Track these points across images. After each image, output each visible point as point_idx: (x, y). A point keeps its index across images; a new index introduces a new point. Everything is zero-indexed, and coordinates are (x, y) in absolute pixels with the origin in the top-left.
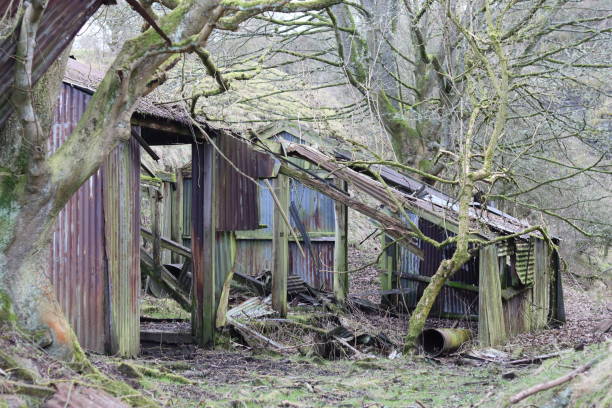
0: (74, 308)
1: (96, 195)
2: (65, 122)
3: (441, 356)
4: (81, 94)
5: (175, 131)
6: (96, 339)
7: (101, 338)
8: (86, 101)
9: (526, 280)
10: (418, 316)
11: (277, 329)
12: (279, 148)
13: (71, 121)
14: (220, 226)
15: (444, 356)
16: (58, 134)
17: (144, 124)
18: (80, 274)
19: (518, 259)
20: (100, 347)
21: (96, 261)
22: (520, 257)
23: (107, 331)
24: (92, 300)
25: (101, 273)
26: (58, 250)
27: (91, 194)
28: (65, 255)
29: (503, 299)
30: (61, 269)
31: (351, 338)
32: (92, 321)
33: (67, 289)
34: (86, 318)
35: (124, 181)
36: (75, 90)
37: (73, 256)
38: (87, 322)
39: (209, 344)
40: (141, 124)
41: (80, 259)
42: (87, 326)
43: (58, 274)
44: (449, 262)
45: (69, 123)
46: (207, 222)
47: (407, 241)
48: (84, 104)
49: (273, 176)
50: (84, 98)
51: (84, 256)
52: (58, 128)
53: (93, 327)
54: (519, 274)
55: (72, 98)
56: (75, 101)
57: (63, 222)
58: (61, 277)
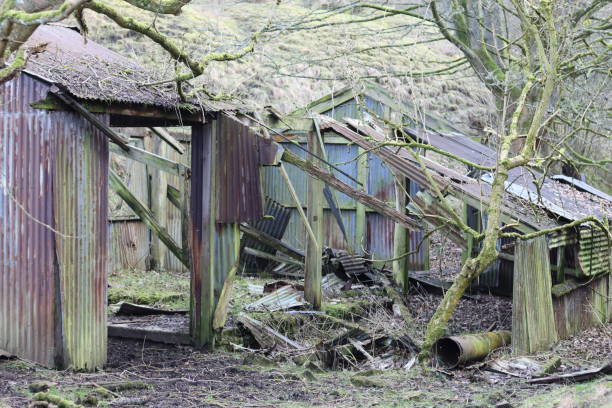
0: (24, 317)
1: (46, 193)
2: (16, 111)
3: (457, 368)
4: (32, 81)
5: (157, 116)
6: (45, 352)
7: (51, 351)
8: (37, 89)
9: (590, 271)
10: (437, 322)
11: (302, 323)
12: (310, 124)
13: (22, 111)
14: (221, 217)
15: (461, 369)
16: (8, 126)
17: (113, 112)
18: (30, 280)
19: (582, 247)
20: (50, 361)
21: (46, 266)
22: (585, 245)
23: (58, 344)
24: (42, 308)
25: (51, 280)
26: (8, 253)
27: (42, 192)
28: (15, 258)
29: (554, 296)
30: (12, 273)
31: (368, 341)
32: (42, 333)
33: (17, 295)
34: (36, 328)
35: (85, 176)
36: (26, 77)
37: (24, 260)
38: (37, 333)
39: (206, 348)
40: (108, 111)
41: (30, 264)
42: (36, 337)
43: (8, 278)
44: (474, 261)
45: (19, 113)
46: (205, 213)
47: (448, 228)
48: (35, 92)
49: (275, 163)
50: (35, 85)
51: (33, 261)
52: (9, 118)
53: (43, 338)
54: (582, 264)
55: (22, 85)
56: (25, 89)
57: (14, 222)
58: (12, 283)
